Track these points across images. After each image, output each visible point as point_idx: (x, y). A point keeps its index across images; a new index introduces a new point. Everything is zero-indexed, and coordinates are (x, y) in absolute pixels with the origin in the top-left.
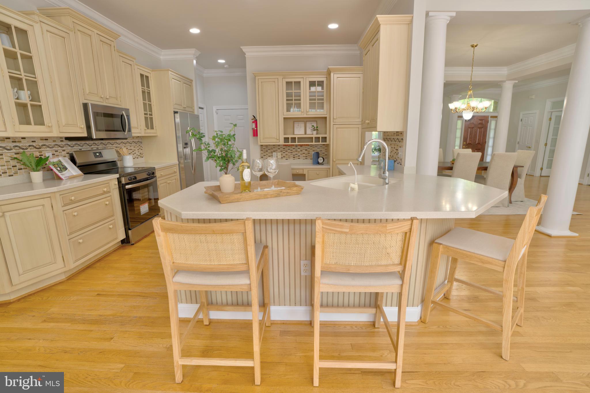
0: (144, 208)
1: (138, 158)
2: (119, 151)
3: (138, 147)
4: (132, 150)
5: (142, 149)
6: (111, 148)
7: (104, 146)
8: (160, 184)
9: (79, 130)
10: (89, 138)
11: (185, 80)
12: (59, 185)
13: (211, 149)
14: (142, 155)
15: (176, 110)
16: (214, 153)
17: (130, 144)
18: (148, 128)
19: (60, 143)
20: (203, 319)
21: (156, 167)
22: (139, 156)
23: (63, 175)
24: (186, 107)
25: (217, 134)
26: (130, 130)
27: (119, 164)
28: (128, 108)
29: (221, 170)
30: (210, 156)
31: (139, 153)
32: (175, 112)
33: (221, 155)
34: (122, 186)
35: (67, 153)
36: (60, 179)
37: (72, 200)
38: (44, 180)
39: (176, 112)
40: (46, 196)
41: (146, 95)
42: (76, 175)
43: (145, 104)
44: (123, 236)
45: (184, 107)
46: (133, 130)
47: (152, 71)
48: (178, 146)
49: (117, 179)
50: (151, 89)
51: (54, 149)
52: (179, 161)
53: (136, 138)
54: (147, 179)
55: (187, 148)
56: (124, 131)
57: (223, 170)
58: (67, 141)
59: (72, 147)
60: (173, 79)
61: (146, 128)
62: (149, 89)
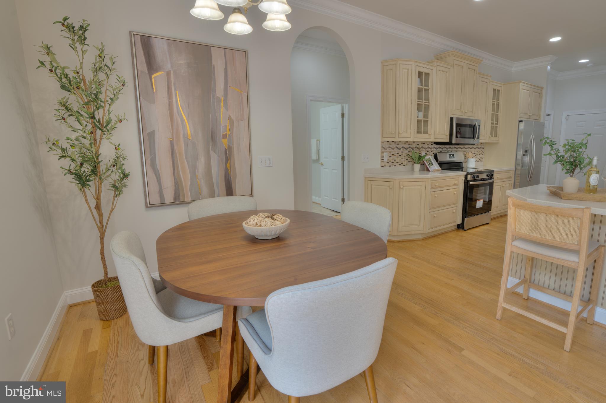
0: (479, 204)
1: (478, 161)
2: (466, 154)
3: (480, 152)
4: (475, 154)
5: (482, 154)
6: (461, 151)
7: (456, 149)
8: (496, 186)
9: (445, 137)
10: (450, 143)
11: (535, 89)
12: (428, 174)
13: (560, 154)
14: (482, 160)
15: (521, 119)
16: (563, 158)
17: (474, 149)
18: (492, 136)
19: (431, 146)
20: (522, 294)
21: (495, 170)
22: (479, 160)
23: (431, 168)
24: (532, 115)
25: (568, 142)
26: (478, 138)
27: (464, 165)
28: (479, 119)
29: (566, 173)
30: (558, 160)
31: (480, 157)
32: (520, 121)
33: (569, 161)
34: (467, 182)
35: (433, 153)
36: (428, 170)
37: (436, 185)
38: (420, 170)
39: (522, 120)
40: (424, 180)
41: (496, 107)
42: (437, 169)
43: (493, 115)
44: (459, 222)
45: (530, 116)
46: (481, 137)
47: (504, 85)
48: (518, 154)
49: (464, 176)
50: (500, 101)
51: (427, 150)
52: (516, 167)
53: (480, 144)
54: (485, 180)
55: (527, 155)
56: (474, 138)
57: (568, 173)
58: (435, 145)
59: (436, 149)
60: (523, 90)
61: (491, 136)
62: (498, 101)
